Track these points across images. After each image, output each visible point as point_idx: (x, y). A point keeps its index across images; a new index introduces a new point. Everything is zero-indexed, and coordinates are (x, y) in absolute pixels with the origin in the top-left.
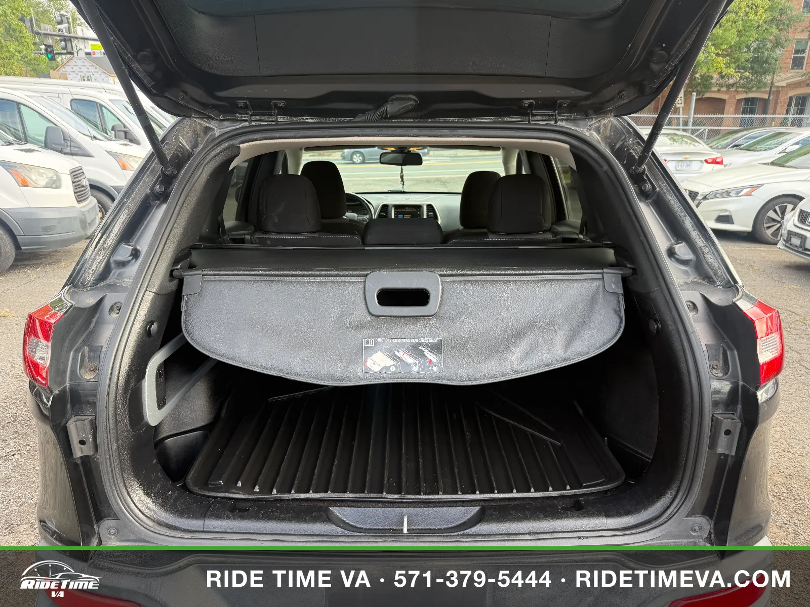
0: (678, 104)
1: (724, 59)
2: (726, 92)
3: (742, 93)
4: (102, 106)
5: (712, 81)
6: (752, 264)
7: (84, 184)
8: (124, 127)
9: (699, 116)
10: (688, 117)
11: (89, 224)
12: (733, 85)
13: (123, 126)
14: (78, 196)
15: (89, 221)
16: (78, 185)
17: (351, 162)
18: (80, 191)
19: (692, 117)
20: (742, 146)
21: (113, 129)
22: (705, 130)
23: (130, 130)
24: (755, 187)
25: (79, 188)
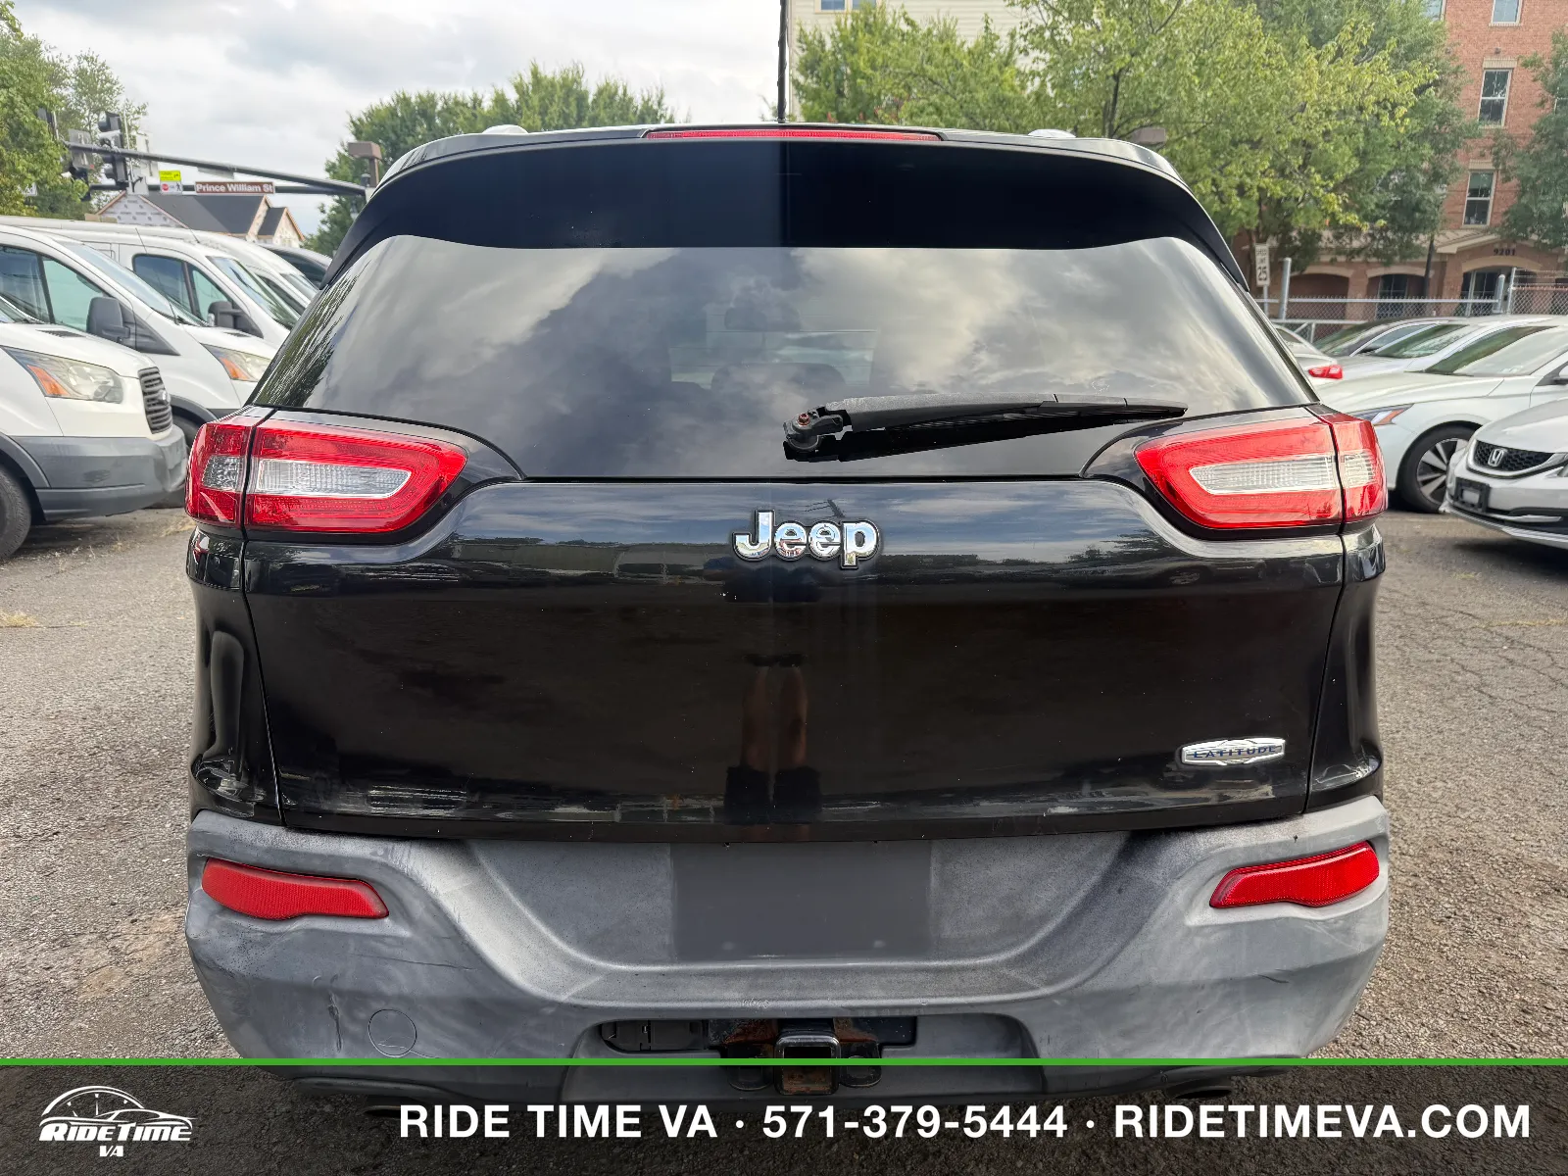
0: (1261, 279)
1: (1340, 197)
2: (1349, 264)
3: (1376, 267)
4: (192, 268)
5: (1320, 243)
6: (1396, 542)
7: (164, 398)
8: (233, 308)
9: (1297, 300)
10: (1277, 301)
11: (170, 470)
12: (1358, 251)
13: (230, 304)
14: (153, 419)
15: (171, 466)
16: (153, 399)
18: (156, 411)
19: (1286, 301)
20: (1376, 351)
21: (212, 309)
22: (1310, 325)
23: (243, 312)
24: (1399, 410)
25: (154, 405)
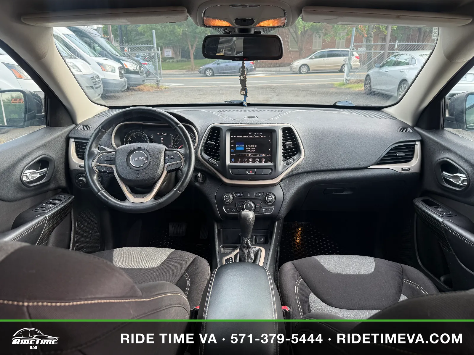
17: (205, 75)
